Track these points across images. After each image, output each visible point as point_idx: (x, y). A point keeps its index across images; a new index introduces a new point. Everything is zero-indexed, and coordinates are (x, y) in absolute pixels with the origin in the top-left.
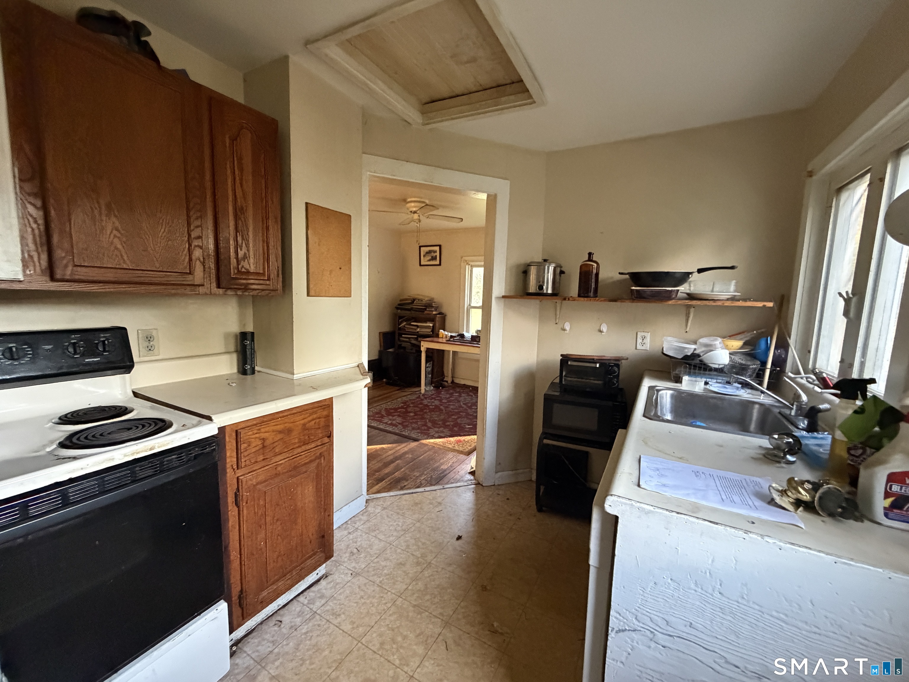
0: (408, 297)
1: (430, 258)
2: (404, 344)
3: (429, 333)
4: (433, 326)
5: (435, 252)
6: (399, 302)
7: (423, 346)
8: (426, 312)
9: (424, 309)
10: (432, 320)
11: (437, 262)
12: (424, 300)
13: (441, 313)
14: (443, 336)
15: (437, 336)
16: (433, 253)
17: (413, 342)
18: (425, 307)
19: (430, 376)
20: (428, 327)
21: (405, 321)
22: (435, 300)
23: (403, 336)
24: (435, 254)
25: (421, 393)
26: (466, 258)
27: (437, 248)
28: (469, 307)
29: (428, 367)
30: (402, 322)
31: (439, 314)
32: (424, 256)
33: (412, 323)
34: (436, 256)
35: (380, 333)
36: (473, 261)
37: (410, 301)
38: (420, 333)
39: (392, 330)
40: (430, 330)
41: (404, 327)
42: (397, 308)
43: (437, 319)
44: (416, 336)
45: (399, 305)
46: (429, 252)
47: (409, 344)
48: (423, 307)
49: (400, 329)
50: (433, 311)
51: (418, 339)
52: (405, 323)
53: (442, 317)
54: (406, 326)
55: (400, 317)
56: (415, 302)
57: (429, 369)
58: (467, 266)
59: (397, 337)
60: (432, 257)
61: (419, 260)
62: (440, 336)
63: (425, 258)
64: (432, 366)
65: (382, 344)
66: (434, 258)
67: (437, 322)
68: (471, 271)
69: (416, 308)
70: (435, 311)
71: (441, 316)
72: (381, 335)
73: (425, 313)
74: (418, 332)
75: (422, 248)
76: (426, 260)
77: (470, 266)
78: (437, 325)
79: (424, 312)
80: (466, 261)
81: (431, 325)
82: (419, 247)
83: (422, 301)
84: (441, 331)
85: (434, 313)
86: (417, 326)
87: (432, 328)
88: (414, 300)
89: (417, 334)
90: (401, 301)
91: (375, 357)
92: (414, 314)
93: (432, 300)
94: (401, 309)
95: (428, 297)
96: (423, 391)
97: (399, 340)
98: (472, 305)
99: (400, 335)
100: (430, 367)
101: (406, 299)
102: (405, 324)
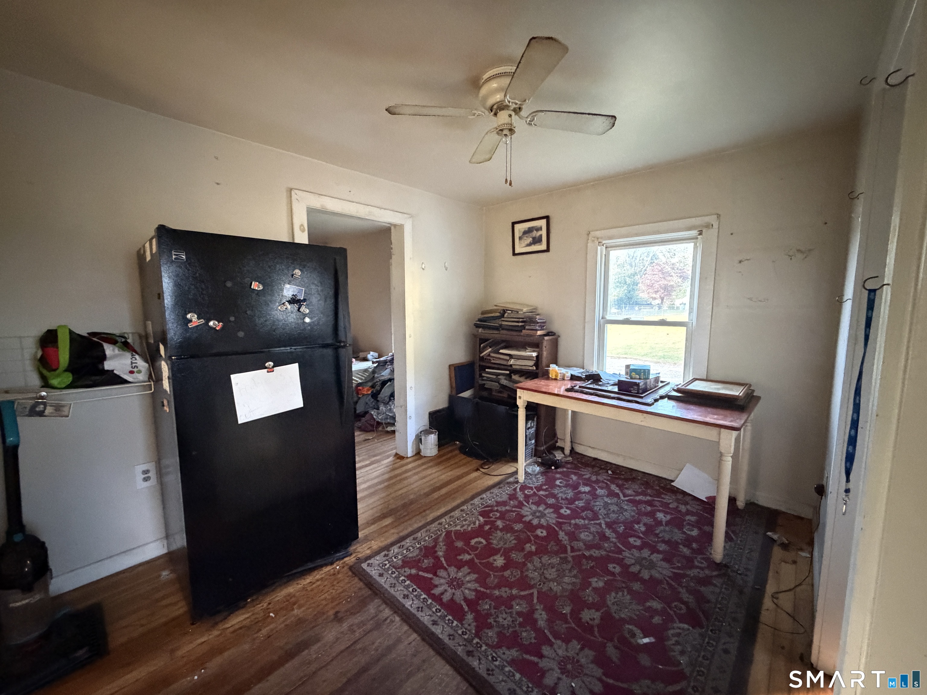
0: (495, 308)
1: (530, 240)
2: (488, 385)
3: (530, 368)
4: (537, 357)
5: (539, 229)
6: (480, 316)
7: (520, 397)
8: (524, 331)
9: (522, 326)
10: (536, 345)
11: (543, 247)
12: (522, 310)
13: (552, 332)
14: (556, 376)
15: (546, 375)
16: (535, 232)
17: (504, 382)
18: (523, 324)
19: (533, 441)
20: (529, 358)
21: (490, 347)
22: (540, 311)
23: (487, 370)
24: (539, 233)
25: (517, 482)
26: (598, 234)
27: (543, 222)
28: (602, 321)
29: (529, 428)
30: (485, 348)
31: (547, 334)
32: (520, 238)
33: (501, 351)
34: (541, 236)
35: (450, 366)
36: (610, 238)
37: (498, 314)
38: (514, 367)
39: (468, 360)
40: (531, 363)
41: (489, 355)
42: (477, 326)
43: (545, 343)
44: (508, 372)
45: (480, 320)
46: (530, 231)
47: (497, 384)
48: (520, 324)
49: (482, 359)
50: (537, 330)
51: (511, 377)
52: (490, 350)
53: (553, 339)
54: (492, 355)
55: (483, 341)
56: (506, 314)
57: (532, 431)
58: (599, 248)
59: (477, 373)
60: (534, 238)
61: (511, 244)
62: (552, 375)
63: (522, 241)
64: (537, 425)
65: (454, 385)
66: (537, 241)
67: (544, 349)
68: (607, 256)
69: (507, 325)
70: (541, 330)
71: (551, 337)
72: (453, 368)
73: (522, 334)
74: (511, 366)
75: (517, 227)
76: (524, 245)
77: (604, 248)
78: (545, 353)
79: (521, 331)
80: (598, 239)
81: (534, 354)
82: (511, 224)
83: (518, 312)
84: (553, 367)
85: (539, 333)
86: (511, 356)
87: (535, 359)
88: (504, 311)
89: (509, 368)
90: (483, 313)
91: (442, 403)
92: (504, 335)
93: (534, 311)
94: (484, 327)
95: (528, 306)
96: (521, 477)
97: (481, 376)
98: (609, 317)
99: (483, 368)
100: (533, 427)
101: (491, 311)
102: (490, 352)
